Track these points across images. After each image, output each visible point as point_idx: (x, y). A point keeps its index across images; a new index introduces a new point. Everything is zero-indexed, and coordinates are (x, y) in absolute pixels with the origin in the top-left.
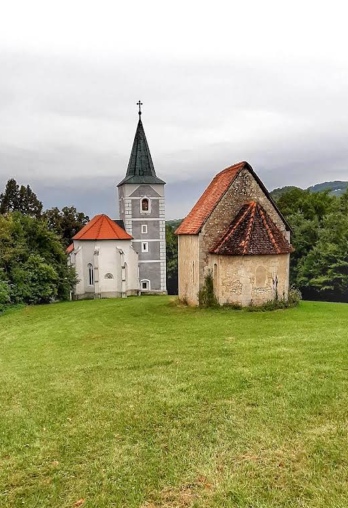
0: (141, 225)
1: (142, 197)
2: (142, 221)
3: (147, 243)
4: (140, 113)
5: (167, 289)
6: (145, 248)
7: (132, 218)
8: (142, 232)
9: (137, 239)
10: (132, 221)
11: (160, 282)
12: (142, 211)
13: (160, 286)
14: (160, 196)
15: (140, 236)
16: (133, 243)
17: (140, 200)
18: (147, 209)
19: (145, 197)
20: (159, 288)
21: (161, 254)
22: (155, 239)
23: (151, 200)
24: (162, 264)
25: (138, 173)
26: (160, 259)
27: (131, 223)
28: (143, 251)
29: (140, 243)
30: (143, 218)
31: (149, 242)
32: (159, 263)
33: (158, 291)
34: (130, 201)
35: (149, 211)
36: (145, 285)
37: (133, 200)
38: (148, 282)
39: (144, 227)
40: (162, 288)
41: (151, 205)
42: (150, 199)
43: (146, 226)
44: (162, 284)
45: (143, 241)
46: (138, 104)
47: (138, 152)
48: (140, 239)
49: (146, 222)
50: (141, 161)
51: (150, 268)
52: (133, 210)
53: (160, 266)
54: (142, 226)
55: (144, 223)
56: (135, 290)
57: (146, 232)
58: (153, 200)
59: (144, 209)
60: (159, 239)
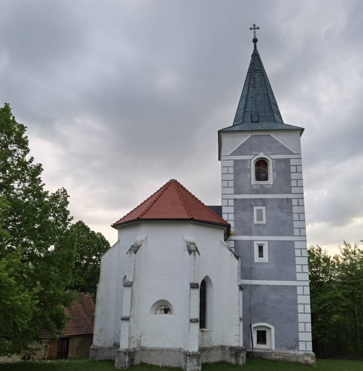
0: (252, 207)
1: (256, 155)
2: (254, 199)
3: (266, 243)
4: (255, 41)
5: (314, 350)
6: (261, 255)
7: (235, 193)
8: (255, 222)
9: (245, 234)
10: (235, 200)
11: (298, 332)
12: (254, 181)
13: (297, 341)
14: (293, 154)
15: (250, 229)
16: (236, 241)
17: (250, 160)
18: (266, 179)
19: (261, 155)
20: (295, 346)
21: (298, 269)
22: (282, 235)
23: (273, 160)
24: (299, 290)
25: (249, 120)
26: (294, 279)
27: (231, 203)
28: (257, 259)
29: (252, 242)
30: (258, 193)
31: (269, 241)
32: (294, 288)
33: (292, 352)
34: (231, 164)
35: (271, 181)
36: (262, 337)
37: (236, 162)
38: (270, 328)
39: (260, 212)
40: (302, 346)
41: (274, 170)
42: (271, 159)
43: (264, 208)
44: (301, 337)
45: (257, 240)
46: (251, 29)
47: (251, 89)
48: (250, 234)
49: (263, 202)
50: (256, 100)
51: (274, 297)
52: (236, 180)
53: (296, 295)
54: (255, 208)
55: (259, 203)
56: (231, 348)
57: (264, 222)
58: (278, 161)
59: (258, 178)
60: (292, 234)
